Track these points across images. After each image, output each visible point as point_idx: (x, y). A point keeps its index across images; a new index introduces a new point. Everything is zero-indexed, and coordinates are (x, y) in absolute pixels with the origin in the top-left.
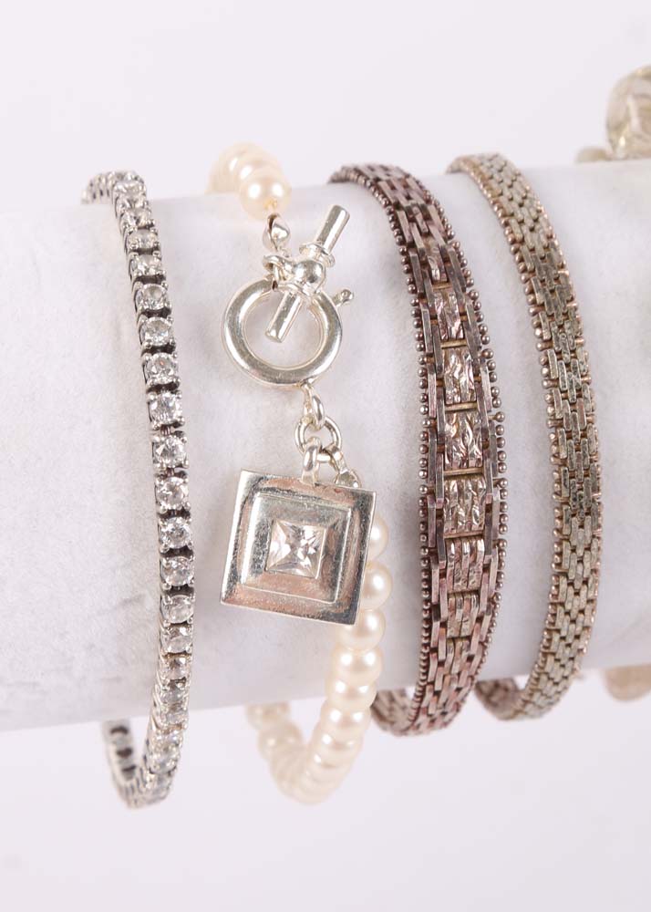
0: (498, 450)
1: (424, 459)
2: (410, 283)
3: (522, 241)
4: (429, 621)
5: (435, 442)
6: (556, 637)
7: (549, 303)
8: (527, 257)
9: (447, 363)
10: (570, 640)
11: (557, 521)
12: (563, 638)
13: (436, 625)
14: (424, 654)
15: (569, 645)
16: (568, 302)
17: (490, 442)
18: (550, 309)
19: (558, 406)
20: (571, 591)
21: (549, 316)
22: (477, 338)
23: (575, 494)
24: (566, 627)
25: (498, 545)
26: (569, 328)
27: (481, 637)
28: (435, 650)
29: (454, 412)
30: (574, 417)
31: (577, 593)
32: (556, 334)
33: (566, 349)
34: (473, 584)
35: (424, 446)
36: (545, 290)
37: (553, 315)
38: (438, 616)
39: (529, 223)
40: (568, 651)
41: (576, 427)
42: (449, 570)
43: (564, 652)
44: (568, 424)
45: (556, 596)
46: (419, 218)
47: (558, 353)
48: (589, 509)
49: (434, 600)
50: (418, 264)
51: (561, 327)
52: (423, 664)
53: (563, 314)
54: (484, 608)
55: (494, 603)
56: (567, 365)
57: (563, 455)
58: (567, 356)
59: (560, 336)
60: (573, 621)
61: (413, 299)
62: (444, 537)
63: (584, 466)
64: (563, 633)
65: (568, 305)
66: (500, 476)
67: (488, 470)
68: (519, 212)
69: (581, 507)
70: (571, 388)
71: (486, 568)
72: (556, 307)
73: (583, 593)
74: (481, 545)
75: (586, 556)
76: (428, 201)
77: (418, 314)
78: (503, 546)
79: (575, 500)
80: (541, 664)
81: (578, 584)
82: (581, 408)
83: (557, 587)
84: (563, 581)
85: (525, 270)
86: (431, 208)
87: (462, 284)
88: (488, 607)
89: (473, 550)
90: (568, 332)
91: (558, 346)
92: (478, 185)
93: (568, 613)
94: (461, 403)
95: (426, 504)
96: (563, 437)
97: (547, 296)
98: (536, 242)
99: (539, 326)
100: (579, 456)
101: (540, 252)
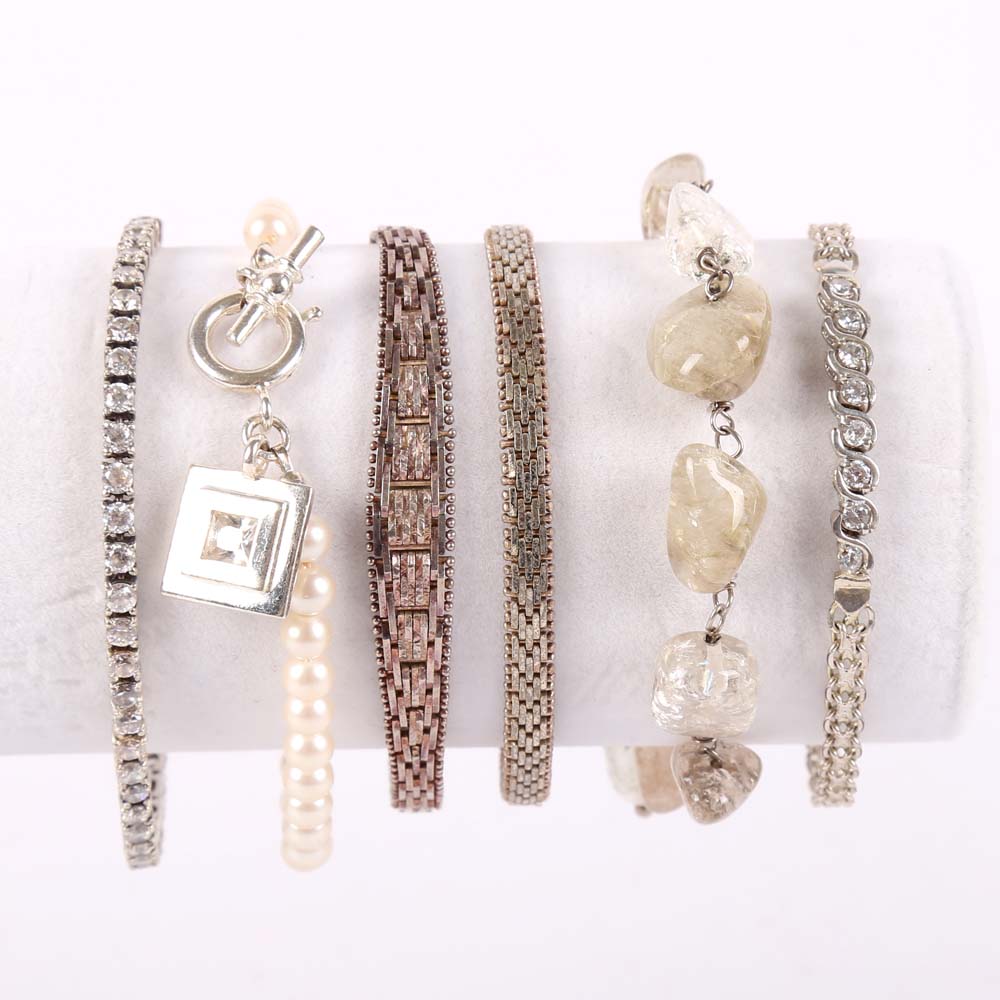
0: (447, 465)
1: (372, 468)
2: (381, 307)
3: (503, 280)
4: (379, 639)
5: (383, 450)
7: (514, 332)
8: (502, 291)
9: (403, 379)
10: (530, 678)
12: (523, 675)
13: (387, 643)
14: (381, 680)
15: (530, 684)
16: (534, 333)
17: (439, 453)
18: (514, 338)
19: (510, 425)
20: (522, 617)
21: (512, 344)
22: (436, 359)
23: (522, 514)
24: (523, 660)
25: (446, 562)
26: (529, 356)
27: (436, 664)
28: (391, 675)
29: (406, 424)
30: (525, 438)
32: (515, 359)
33: (523, 373)
34: (422, 600)
35: (372, 455)
36: (512, 320)
37: (516, 344)
38: (387, 635)
39: (514, 265)
41: (526, 448)
42: (395, 582)
44: (518, 445)
46: (408, 256)
47: (516, 378)
48: (537, 531)
49: (382, 616)
50: (393, 291)
51: (522, 354)
52: (382, 692)
53: (527, 343)
54: (433, 630)
55: (444, 624)
56: (524, 389)
57: (512, 474)
58: (524, 381)
59: (520, 362)
60: (529, 655)
61: (380, 320)
62: (389, 549)
63: (533, 487)
65: (536, 335)
66: (448, 491)
67: (435, 482)
68: (507, 257)
69: (529, 528)
70: (525, 410)
71: (433, 586)
72: (520, 336)
73: (536, 620)
74: (426, 560)
76: (422, 244)
77: (383, 335)
78: (451, 563)
79: (522, 520)
81: (529, 611)
82: (533, 429)
85: (498, 305)
86: (422, 250)
87: (431, 310)
88: (439, 630)
89: (418, 566)
90: (528, 358)
91: (517, 371)
93: (523, 644)
94: (413, 417)
95: (370, 512)
96: (512, 456)
97: (513, 325)
98: (515, 280)
99: (502, 352)
100: (527, 478)
101: (516, 288)
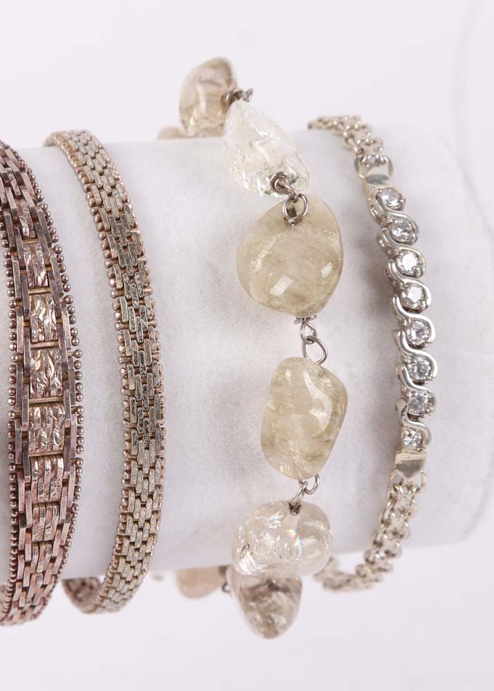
0: (76, 382)
1: (12, 389)
2: (4, 238)
3: (101, 205)
4: (16, 527)
5: (22, 373)
6: (126, 543)
7: (122, 257)
8: (105, 218)
9: (33, 307)
10: (138, 545)
11: (127, 443)
12: (133, 544)
13: (23, 530)
14: (14, 556)
15: (138, 550)
16: (138, 256)
17: (70, 375)
18: (123, 263)
19: (128, 345)
20: (138, 503)
21: (121, 268)
22: (59, 286)
23: (142, 420)
24: (135, 534)
25: (76, 463)
26: (138, 280)
27: (62, 541)
28: (23, 552)
29: (39, 348)
30: (142, 355)
31: (144, 505)
32: (127, 284)
33: (136, 297)
34: (54, 495)
35: (13, 377)
36: (118, 246)
37: (125, 267)
38: (24, 523)
39: (108, 189)
40: (136, 554)
41: (143, 363)
42: (33, 483)
43: (133, 555)
44: (136, 361)
45: (126, 507)
46: (14, 183)
47: (129, 300)
48: (154, 433)
49: (21, 509)
50: (11, 222)
51: (131, 278)
52: (13, 564)
53: (134, 267)
54: (63, 517)
55: (72, 513)
56: (137, 310)
57: (132, 387)
58: (136, 303)
59: (131, 286)
60: (141, 529)
61: (5, 251)
62: (29, 456)
63: (149, 397)
64: (133, 540)
65: (140, 259)
66: (77, 404)
67: (67, 399)
68: (99, 179)
69: (147, 432)
70: (139, 330)
71: (65, 483)
72: (128, 261)
73: (149, 505)
74: (61, 463)
75: (151, 473)
76: (22, 169)
77: (9, 265)
78: (80, 464)
79: (141, 425)
80: (115, 566)
81: (144, 498)
82: (147, 347)
83: (127, 499)
84: (132, 495)
85: (102, 229)
86: (24, 175)
87: (48, 240)
88: (67, 516)
89: (54, 467)
90: (138, 282)
91: (129, 294)
92: (66, 155)
93: (136, 522)
94: (44, 341)
95: (13, 427)
96: (132, 372)
97: (120, 251)
98: (113, 205)
99: (113, 277)
100: (145, 389)
101: (116, 214)
